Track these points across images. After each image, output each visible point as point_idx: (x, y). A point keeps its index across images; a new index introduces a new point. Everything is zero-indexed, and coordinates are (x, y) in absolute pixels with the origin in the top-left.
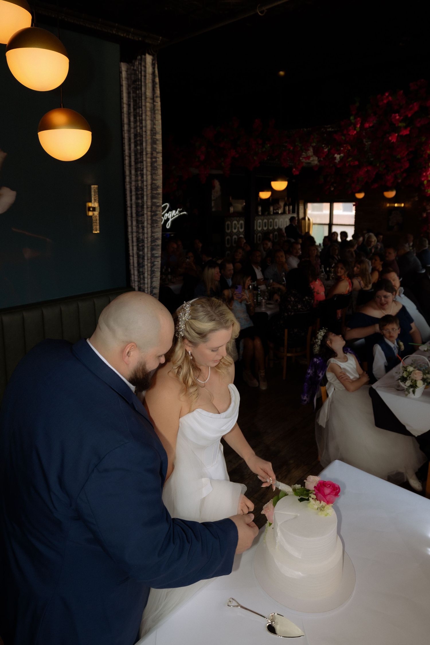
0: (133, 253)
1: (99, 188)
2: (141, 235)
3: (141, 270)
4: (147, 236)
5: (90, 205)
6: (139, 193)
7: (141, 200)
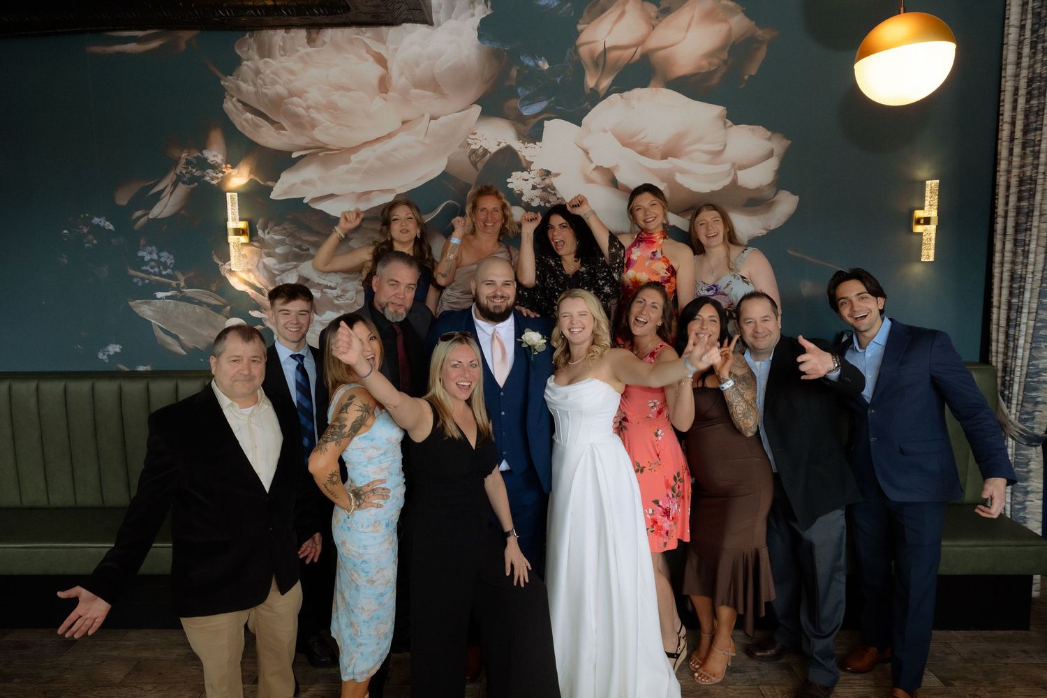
0: (1000, 302)
1: (941, 186)
2: (1020, 267)
3: (1011, 332)
4: (1034, 269)
5: (919, 214)
6: (1023, 188)
7: (1029, 201)
